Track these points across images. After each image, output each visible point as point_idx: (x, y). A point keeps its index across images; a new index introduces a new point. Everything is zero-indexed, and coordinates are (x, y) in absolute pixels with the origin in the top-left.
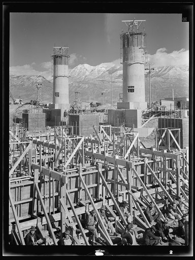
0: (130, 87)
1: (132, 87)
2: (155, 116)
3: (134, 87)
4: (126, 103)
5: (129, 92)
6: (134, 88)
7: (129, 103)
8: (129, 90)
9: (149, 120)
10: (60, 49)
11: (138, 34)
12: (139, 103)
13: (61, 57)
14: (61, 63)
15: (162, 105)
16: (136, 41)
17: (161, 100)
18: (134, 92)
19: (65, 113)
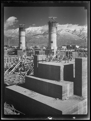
1: (52, 41)
4: (50, 47)
10: (22, 25)
11: (54, 22)
12: (54, 47)
13: (22, 28)
14: (22, 31)
15: (62, 48)
16: (53, 25)
17: (62, 46)
18: (52, 43)
19: (24, 50)
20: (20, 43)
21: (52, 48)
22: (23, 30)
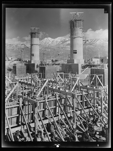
0: (74, 51)
1: (75, 51)
2: (89, 68)
4: (72, 60)
5: (74, 53)
6: (77, 51)
7: (74, 60)
9: (85, 70)
10: (34, 29)
11: (79, 20)
12: (79, 60)
13: (35, 33)
14: (35, 37)
15: (93, 61)
17: (92, 58)
18: (76, 53)
19: (37, 65)
20: (32, 55)
21: (75, 62)
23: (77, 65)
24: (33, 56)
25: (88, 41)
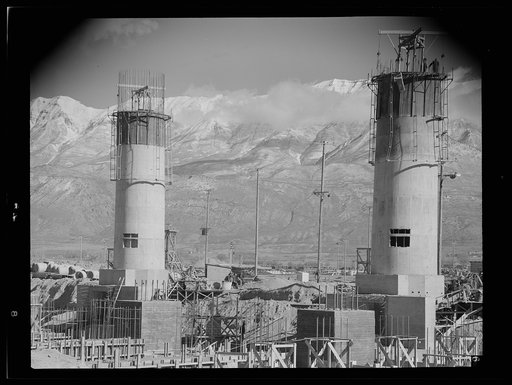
0: (396, 231)
1: (402, 231)
3: (408, 231)
4: (387, 277)
5: (393, 244)
6: (412, 235)
7: (396, 277)
8: (393, 239)
9: (453, 327)
12: (423, 278)
13: (145, 118)
16: (418, 98)
18: (405, 242)
20: (128, 240)
21: (404, 289)
22: (152, 135)
23: (421, 301)
24: (135, 244)
25: (453, 177)
